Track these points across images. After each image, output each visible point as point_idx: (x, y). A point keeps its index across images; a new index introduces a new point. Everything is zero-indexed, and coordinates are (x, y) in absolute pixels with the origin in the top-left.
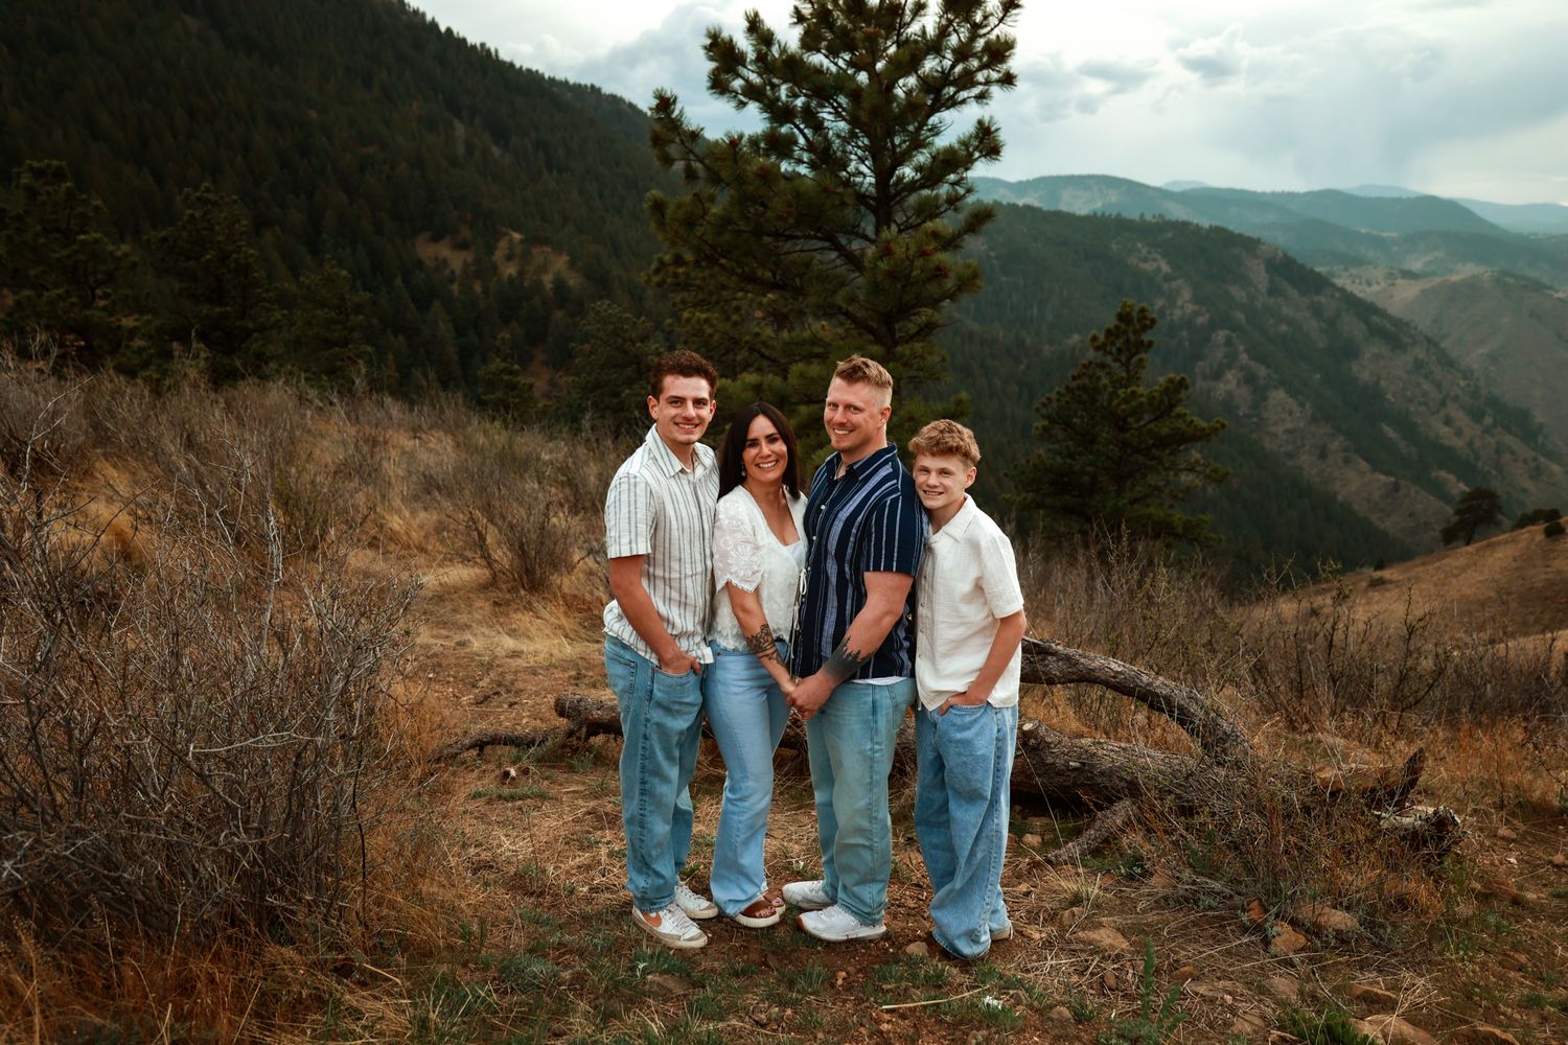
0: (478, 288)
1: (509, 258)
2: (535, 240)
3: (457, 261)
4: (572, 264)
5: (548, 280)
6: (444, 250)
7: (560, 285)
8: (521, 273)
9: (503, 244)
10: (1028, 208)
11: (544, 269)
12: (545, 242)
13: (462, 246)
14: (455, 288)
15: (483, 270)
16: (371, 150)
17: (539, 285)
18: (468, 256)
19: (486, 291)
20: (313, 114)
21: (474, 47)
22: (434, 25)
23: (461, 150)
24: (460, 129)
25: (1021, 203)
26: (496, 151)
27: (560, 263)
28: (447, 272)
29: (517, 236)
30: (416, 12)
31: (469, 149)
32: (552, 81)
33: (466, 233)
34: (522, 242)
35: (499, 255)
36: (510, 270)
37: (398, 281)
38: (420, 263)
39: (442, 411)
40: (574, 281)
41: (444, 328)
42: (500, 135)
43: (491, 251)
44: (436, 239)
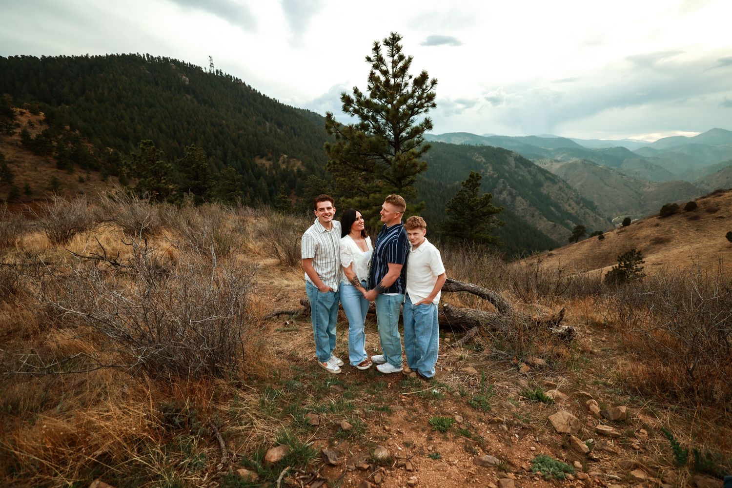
0: (274, 172)
1: (283, 163)
2: (291, 157)
3: (268, 164)
4: (303, 164)
5: (295, 169)
6: (264, 161)
7: (299, 170)
8: (287, 167)
9: (281, 158)
10: (441, 143)
11: (294, 166)
12: (294, 157)
13: (269, 160)
14: (267, 172)
15: (276, 167)
16: (241, 132)
17: (292, 171)
18: (271, 163)
19: (276, 173)
20: (224, 122)
21: (272, 100)
22: (260, 94)
23: (268, 131)
24: (268, 124)
25: (439, 141)
26: (279, 130)
27: (299, 164)
28: (265, 168)
29: (286, 156)
30: (254, 90)
31: (271, 130)
32: (295, 109)
33: (270, 155)
34: (287, 158)
35: (280, 162)
36: (284, 166)
37: (250, 171)
38: (256, 165)
39: (264, 211)
40: (303, 169)
41: (264, 185)
42: (280, 126)
43: (278, 161)
44: (261, 157)
